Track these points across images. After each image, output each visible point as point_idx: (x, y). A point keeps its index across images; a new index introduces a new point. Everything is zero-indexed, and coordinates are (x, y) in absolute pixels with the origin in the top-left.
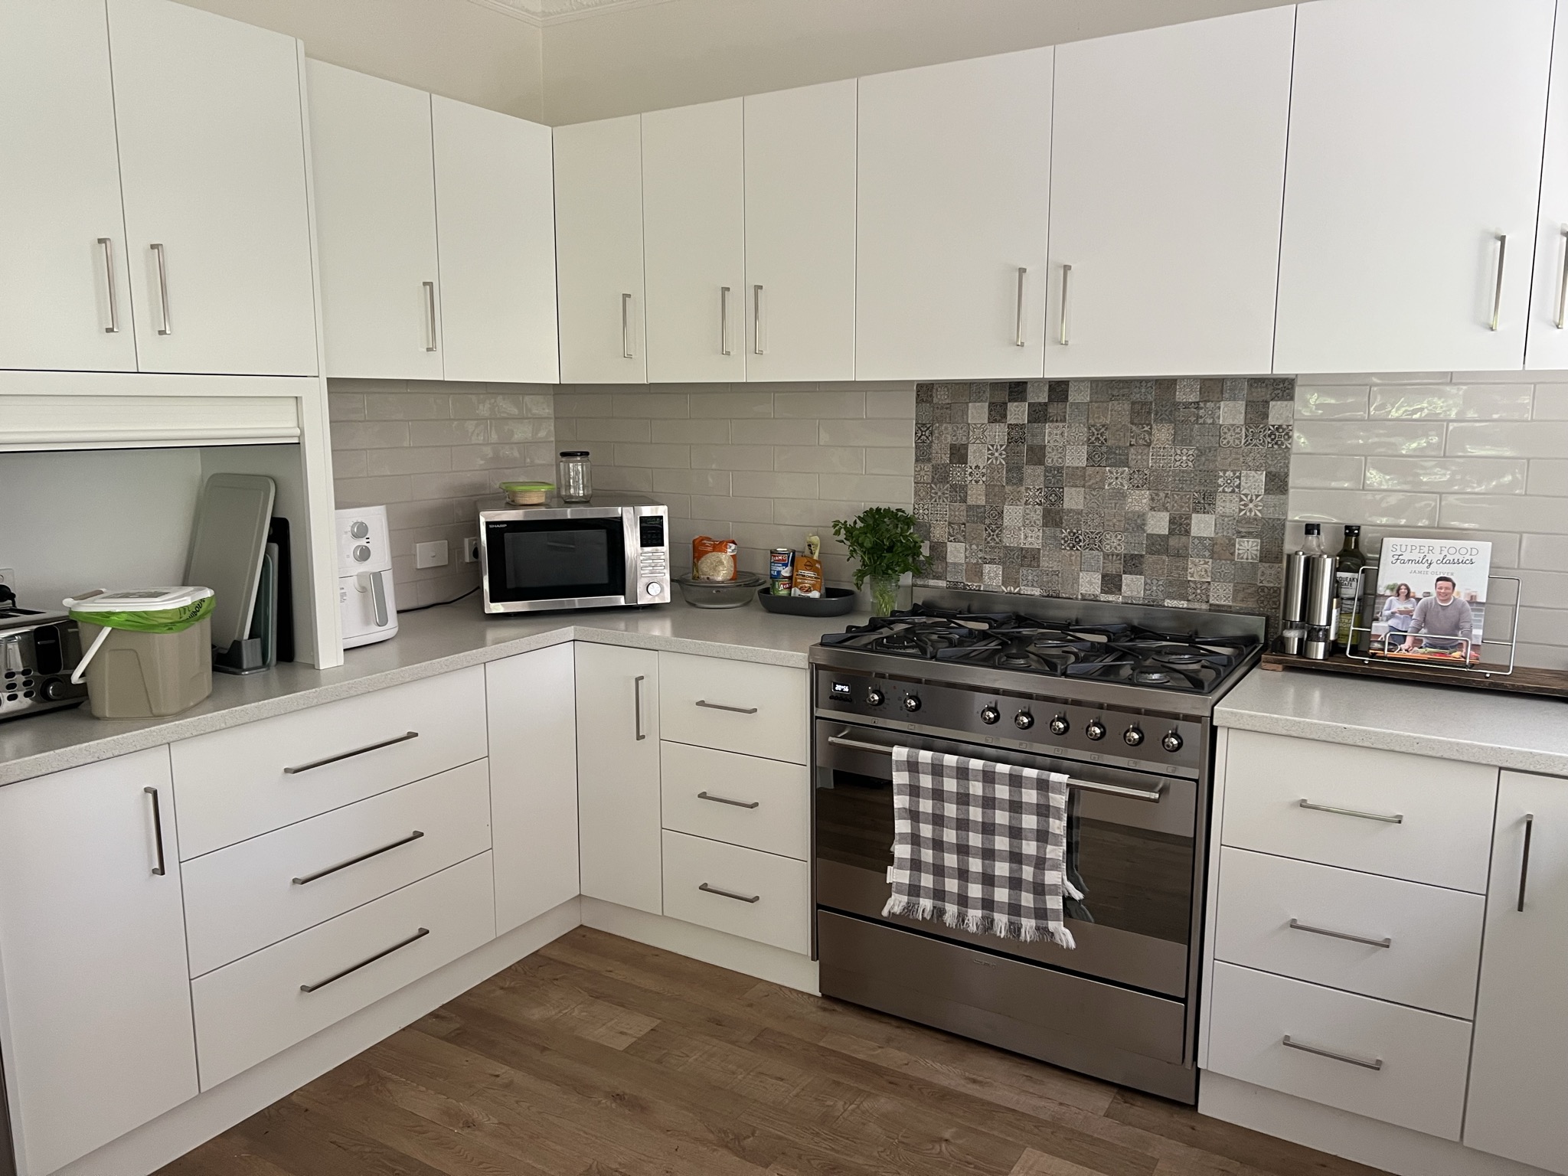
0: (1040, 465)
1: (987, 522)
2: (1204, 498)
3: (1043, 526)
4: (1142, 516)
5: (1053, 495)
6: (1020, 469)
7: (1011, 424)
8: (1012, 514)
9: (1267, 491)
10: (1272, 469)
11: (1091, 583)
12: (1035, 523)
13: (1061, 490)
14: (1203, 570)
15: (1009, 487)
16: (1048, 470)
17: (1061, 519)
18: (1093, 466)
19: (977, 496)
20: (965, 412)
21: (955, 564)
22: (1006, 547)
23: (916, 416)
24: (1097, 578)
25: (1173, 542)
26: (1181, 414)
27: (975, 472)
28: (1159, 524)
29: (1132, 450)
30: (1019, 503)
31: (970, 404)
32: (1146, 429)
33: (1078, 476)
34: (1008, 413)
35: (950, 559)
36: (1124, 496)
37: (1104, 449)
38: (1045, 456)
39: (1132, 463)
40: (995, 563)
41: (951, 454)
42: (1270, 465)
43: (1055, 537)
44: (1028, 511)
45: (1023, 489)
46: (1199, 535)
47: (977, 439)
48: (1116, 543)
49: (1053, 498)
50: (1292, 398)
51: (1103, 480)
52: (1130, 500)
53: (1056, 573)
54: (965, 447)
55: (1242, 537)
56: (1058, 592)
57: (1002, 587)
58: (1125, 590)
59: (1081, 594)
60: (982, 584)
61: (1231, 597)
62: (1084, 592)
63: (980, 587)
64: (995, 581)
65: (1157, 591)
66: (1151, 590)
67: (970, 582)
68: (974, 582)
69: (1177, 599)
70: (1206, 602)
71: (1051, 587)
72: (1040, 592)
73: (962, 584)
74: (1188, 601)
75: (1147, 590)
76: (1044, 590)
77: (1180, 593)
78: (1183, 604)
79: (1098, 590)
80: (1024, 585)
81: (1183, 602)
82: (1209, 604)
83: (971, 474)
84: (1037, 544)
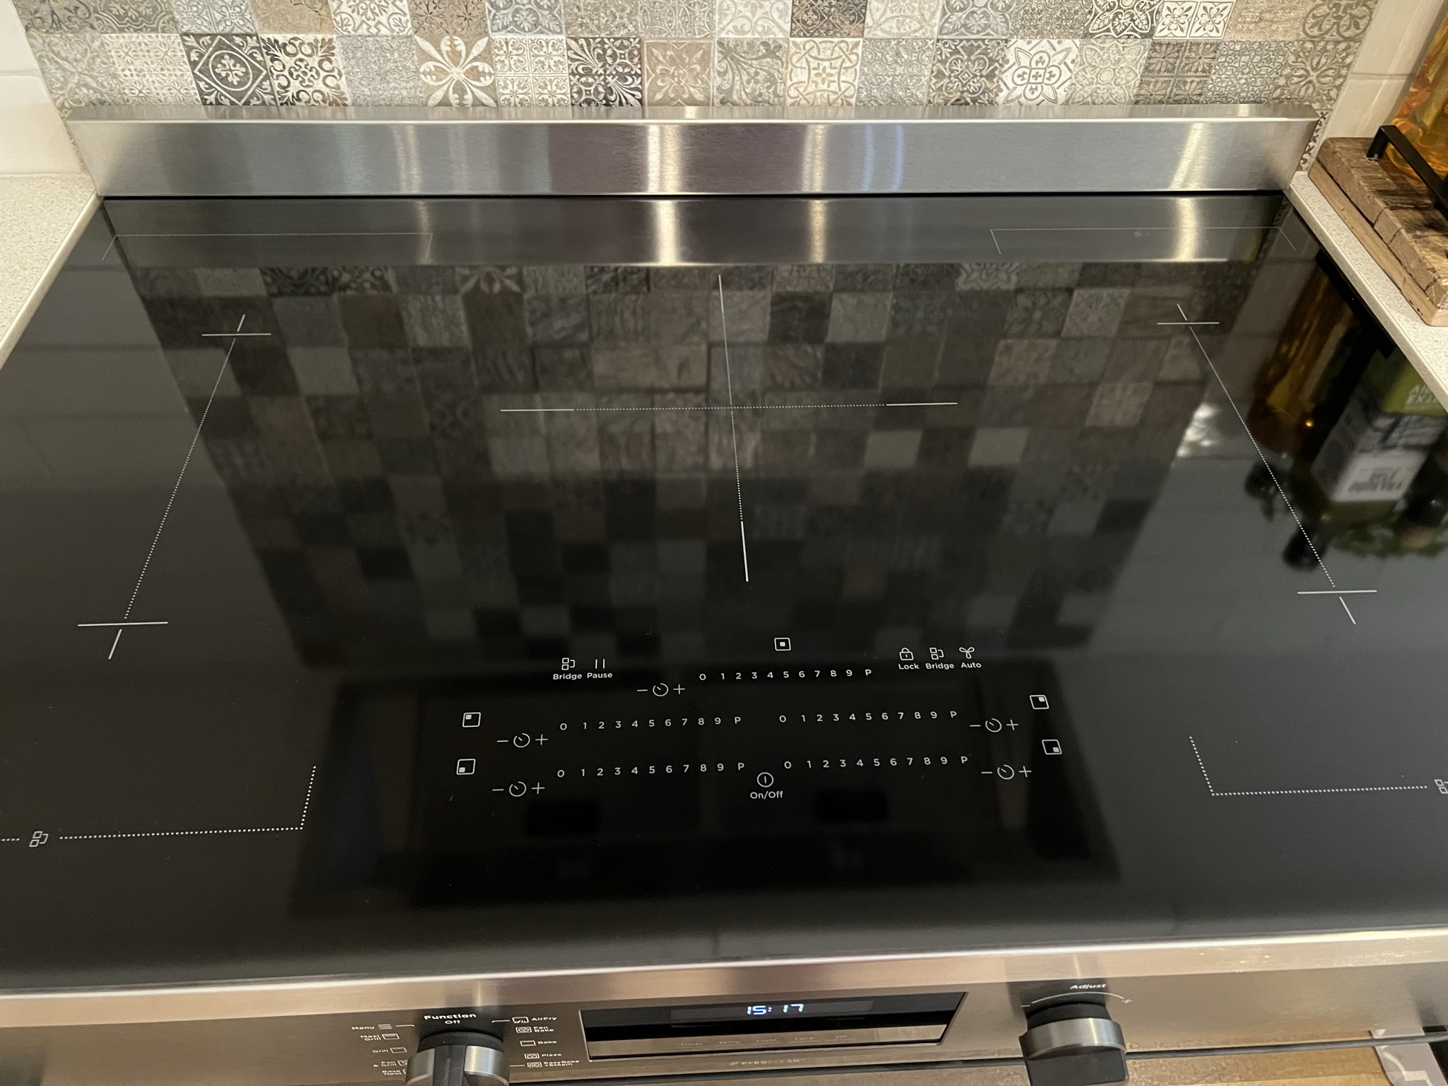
56: (634, 43)
57: (416, 37)
58: (877, 15)
59: (720, 43)
60: (334, 36)
61: (1225, 13)
62: (730, 36)
63: (329, 47)
64: (383, 19)
65: (990, 11)
66: (968, 11)
67: (282, 30)
68: (297, 28)
69: (1052, 32)
70: (1144, 36)
71: (607, 27)
72: (569, 48)
73: (252, 42)
74: (1088, 35)
75: (953, 10)
76: (582, 42)
77: (1063, 12)
78: (1068, 50)
79: (781, 22)
80: (505, 27)
81: (1067, 43)
82: (1148, 42)
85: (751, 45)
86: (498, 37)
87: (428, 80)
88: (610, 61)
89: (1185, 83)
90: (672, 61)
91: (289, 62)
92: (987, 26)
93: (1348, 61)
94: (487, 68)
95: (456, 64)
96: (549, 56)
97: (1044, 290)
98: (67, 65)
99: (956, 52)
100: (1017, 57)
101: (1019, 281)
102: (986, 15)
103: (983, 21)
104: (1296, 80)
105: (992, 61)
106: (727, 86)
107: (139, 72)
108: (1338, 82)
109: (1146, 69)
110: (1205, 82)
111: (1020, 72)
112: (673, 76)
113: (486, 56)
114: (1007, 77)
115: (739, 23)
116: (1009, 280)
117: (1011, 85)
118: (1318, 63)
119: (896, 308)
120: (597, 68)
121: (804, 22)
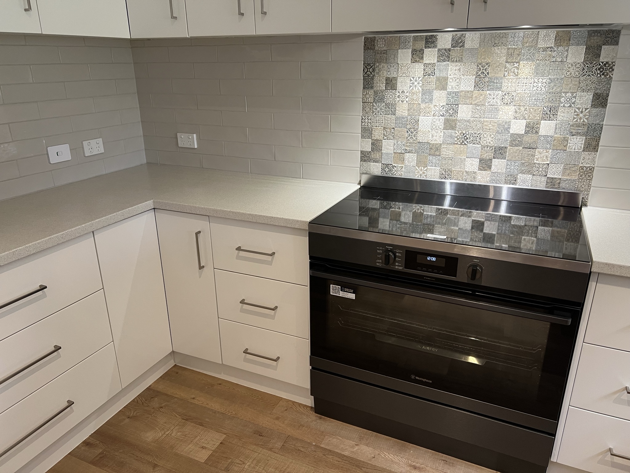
0: (444, 90)
1: (408, 127)
2: (550, 111)
3: (444, 129)
4: (509, 123)
5: (452, 110)
6: (430, 92)
7: (426, 64)
8: (425, 122)
9: (593, 106)
10: (598, 91)
11: (472, 164)
12: (439, 127)
13: (457, 106)
14: (545, 156)
15: (423, 105)
16: (449, 94)
17: (456, 124)
18: (479, 90)
19: (402, 110)
20: (396, 56)
21: (387, 153)
22: (419, 142)
23: (364, 59)
24: (476, 162)
25: (527, 139)
27: (402, 95)
29: (505, 79)
30: (429, 115)
31: (399, 50)
32: (515, 65)
33: (467, 98)
34: (424, 56)
35: (384, 150)
36: (497, 110)
37: (487, 79)
38: (447, 84)
39: (504, 89)
40: (413, 153)
41: (387, 84)
42: (597, 89)
43: (451, 136)
44: (434, 120)
45: (432, 106)
46: (545, 134)
47: (403, 73)
48: (489, 140)
49: (451, 112)
50: (617, 44)
51: (484, 99)
52: (501, 113)
53: (451, 159)
54: (396, 79)
55: (573, 135)
56: (451, 170)
57: (416, 167)
58: (493, 168)
59: (466, 171)
60: (404, 165)
61: (561, 173)
62: (467, 170)
63: (402, 167)
64: (412, 163)
65: (514, 169)
66: (510, 169)
67: (396, 164)
68: (398, 164)
69: (526, 174)
70: (545, 176)
71: (447, 167)
72: (440, 170)
73: (391, 166)
74: (533, 175)
75: (507, 169)
76: (442, 169)
77: (528, 170)
78: (530, 177)
79: (476, 168)
80: (430, 166)
81: (530, 176)
82: (546, 177)
83: (399, 97)
84: (439, 141)
85: (471, 171)
86: (429, 167)
87: (416, 173)
88: (446, 172)
89: (555, 185)
90: (457, 173)
91: (396, 169)
92: (514, 172)
93: (590, 184)
94: (426, 172)
95: (421, 171)
96: (436, 171)
97: (531, 226)
98: (364, 167)
99: (508, 176)
100: (520, 178)
101: (525, 223)
102: (513, 170)
103: (513, 171)
104: (579, 187)
105: (515, 178)
106: (466, 178)
107: (374, 169)
108: (589, 188)
109: (546, 182)
110: (559, 186)
111: (521, 180)
112: (457, 176)
113: (426, 170)
114: (519, 181)
115: (469, 168)
116: (523, 223)
117: (520, 183)
118: (583, 184)
119: (499, 226)
120: (444, 173)
121: (480, 169)
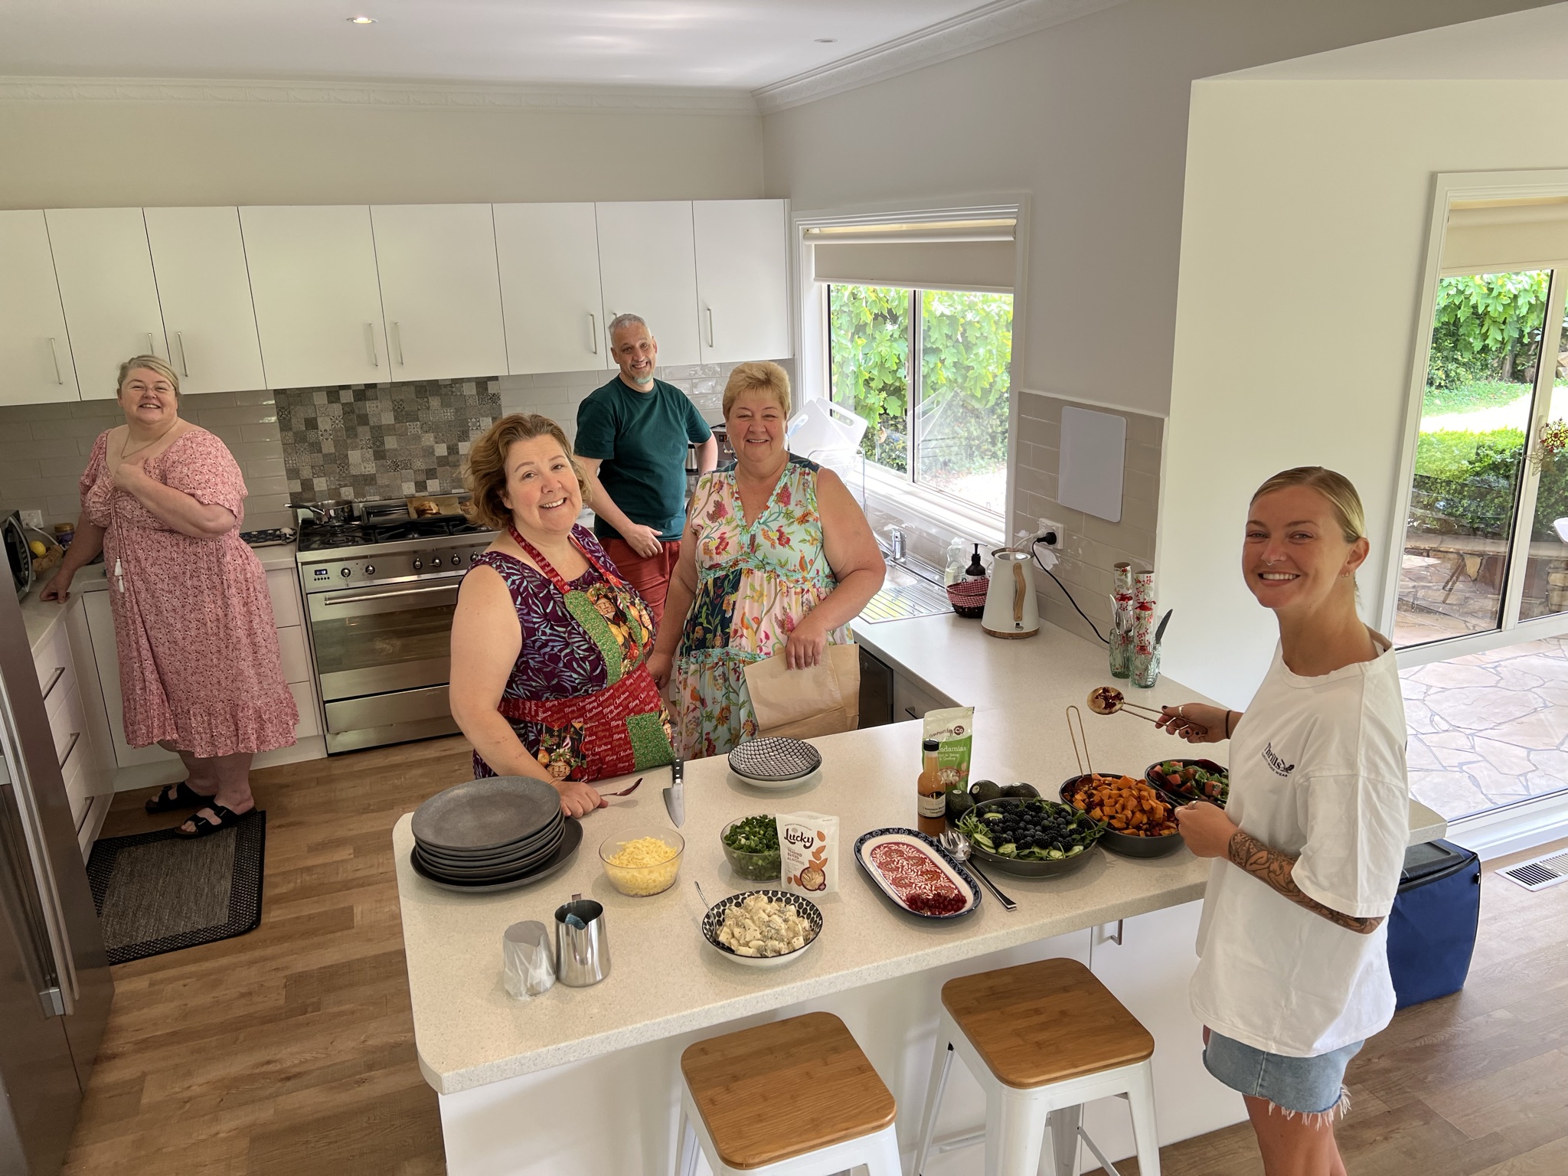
0: (366, 425)
1: (338, 462)
2: (463, 434)
3: (375, 460)
4: (432, 447)
6: (353, 428)
7: (344, 403)
8: (354, 456)
11: (409, 488)
12: (369, 459)
13: (382, 438)
15: (349, 440)
16: (372, 428)
17: (385, 455)
18: (399, 423)
19: (328, 447)
20: (311, 402)
21: (320, 491)
22: (353, 476)
23: (276, 405)
24: (412, 485)
25: (451, 458)
26: (443, 391)
27: (325, 434)
28: (441, 450)
29: (420, 412)
30: (357, 449)
31: (314, 393)
33: (390, 430)
34: (341, 396)
35: (316, 489)
36: (420, 437)
37: (404, 413)
38: (368, 420)
39: (421, 419)
41: (306, 424)
43: (383, 465)
44: (363, 453)
45: (358, 440)
47: (322, 413)
48: (419, 464)
49: (378, 443)
51: (406, 430)
52: (423, 439)
53: (388, 486)
54: (315, 419)
64: (349, 497)
80: (369, 496)
83: (322, 435)
84: (373, 471)
86: (368, 498)
